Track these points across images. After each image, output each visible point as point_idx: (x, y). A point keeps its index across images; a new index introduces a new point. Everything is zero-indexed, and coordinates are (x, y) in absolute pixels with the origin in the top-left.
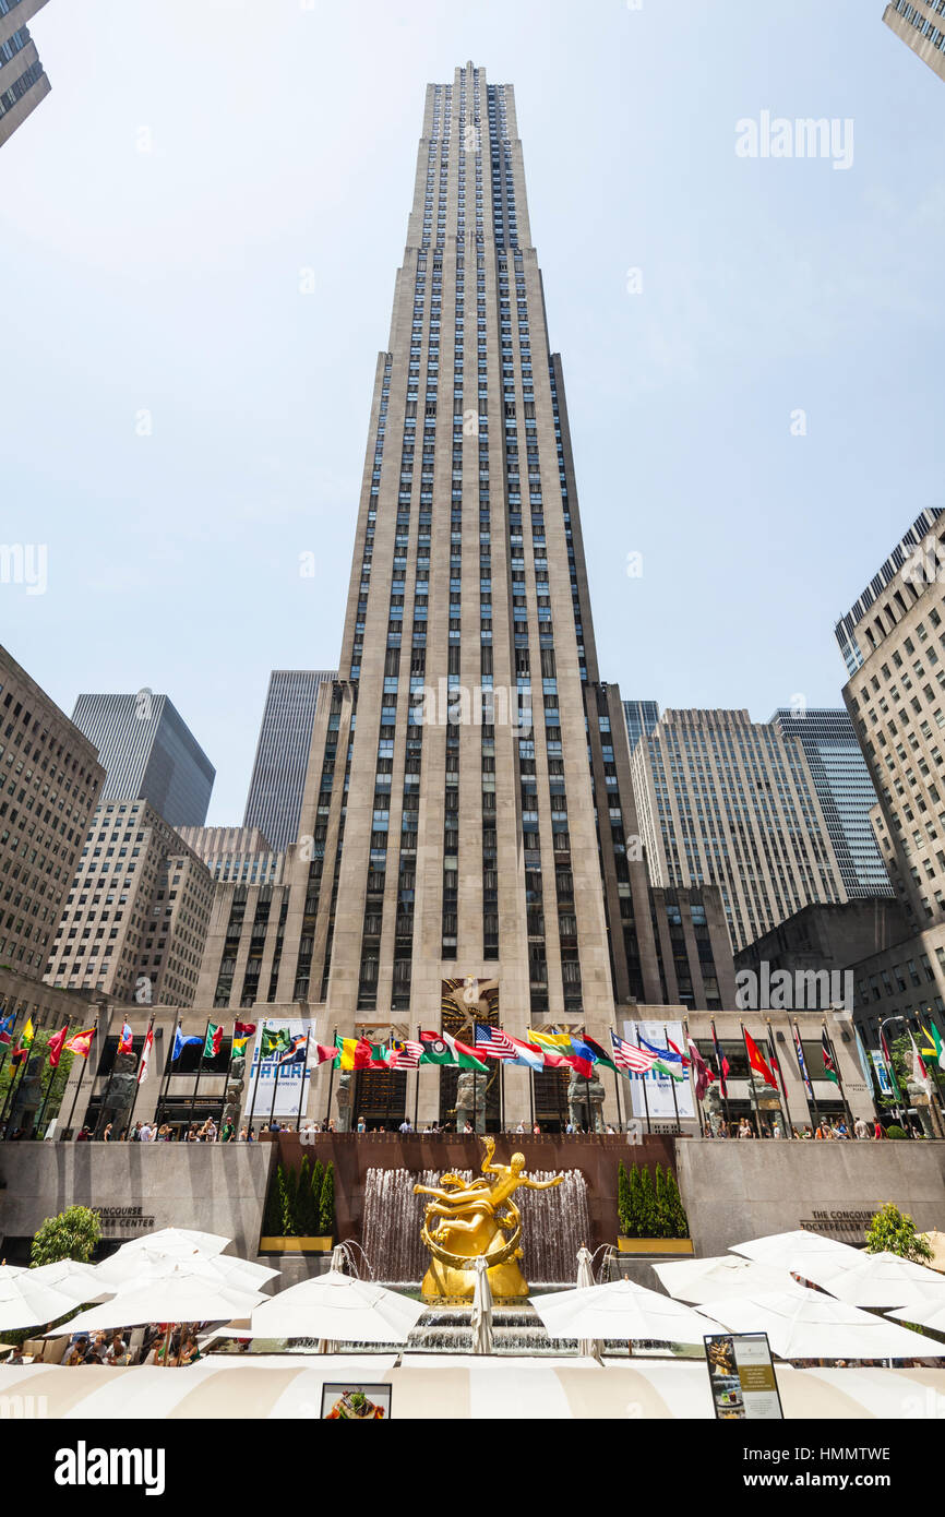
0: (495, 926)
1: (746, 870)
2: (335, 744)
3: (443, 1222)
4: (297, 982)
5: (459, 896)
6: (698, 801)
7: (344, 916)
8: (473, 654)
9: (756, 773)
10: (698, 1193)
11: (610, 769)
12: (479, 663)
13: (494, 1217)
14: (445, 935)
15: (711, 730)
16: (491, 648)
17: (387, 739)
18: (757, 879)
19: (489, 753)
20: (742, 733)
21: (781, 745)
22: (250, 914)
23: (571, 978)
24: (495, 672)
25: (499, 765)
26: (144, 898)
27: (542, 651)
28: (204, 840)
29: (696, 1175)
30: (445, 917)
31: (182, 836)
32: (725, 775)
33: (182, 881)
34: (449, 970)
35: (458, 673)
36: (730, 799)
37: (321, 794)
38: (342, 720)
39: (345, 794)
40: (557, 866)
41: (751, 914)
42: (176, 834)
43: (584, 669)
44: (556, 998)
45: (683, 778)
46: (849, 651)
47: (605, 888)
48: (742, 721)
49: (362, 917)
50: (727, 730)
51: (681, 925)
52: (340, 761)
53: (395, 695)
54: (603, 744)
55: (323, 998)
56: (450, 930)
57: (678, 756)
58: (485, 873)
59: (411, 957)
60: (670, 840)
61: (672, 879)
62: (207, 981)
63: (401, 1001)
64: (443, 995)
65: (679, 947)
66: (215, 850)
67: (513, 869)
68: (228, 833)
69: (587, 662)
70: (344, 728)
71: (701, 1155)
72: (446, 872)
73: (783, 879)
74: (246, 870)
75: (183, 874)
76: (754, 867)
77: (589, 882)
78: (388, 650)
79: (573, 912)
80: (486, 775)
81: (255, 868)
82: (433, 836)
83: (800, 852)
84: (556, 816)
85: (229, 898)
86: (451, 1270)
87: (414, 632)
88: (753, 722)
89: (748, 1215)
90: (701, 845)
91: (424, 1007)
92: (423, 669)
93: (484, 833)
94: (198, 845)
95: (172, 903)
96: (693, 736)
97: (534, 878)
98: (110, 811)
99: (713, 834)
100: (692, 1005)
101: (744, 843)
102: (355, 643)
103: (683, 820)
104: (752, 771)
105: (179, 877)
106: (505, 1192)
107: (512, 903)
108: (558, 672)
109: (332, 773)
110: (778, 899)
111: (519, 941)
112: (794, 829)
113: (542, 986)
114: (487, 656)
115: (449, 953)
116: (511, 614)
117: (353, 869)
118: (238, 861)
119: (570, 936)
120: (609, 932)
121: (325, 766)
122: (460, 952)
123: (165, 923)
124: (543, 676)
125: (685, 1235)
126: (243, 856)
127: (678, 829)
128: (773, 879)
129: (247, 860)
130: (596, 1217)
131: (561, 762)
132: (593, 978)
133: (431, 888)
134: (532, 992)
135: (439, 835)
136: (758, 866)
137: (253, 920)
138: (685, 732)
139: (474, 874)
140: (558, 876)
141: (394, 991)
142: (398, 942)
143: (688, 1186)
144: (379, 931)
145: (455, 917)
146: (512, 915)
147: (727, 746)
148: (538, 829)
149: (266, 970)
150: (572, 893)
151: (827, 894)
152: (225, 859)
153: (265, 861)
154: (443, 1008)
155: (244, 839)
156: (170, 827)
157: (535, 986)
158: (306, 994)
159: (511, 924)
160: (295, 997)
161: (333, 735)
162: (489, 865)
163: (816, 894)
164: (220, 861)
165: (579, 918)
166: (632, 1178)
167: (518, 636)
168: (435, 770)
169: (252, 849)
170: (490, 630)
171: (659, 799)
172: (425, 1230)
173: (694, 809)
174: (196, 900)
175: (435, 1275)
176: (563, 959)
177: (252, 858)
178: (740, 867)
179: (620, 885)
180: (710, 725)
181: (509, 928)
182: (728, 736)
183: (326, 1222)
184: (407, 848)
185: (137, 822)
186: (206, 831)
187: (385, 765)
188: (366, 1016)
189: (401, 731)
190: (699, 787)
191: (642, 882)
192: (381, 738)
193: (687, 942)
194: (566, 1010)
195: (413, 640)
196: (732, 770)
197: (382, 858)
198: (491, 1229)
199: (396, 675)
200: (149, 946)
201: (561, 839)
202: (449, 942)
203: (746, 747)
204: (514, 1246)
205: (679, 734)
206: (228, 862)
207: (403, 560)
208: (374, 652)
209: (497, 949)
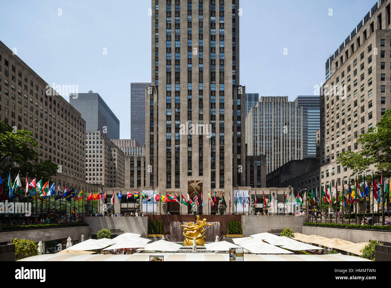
0: (202, 167)
1: (276, 151)
2: (153, 110)
3: (187, 232)
4: (151, 182)
5: (192, 159)
6: (266, 129)
7: (161, 164)
8: (196, 74)
9: (286, 119)
10: (246, 226)
11: (239, 118)
12: (198, 78)
13: (199, 231)
14: (188, 169)
15: (275, 104)
16: (202, 71)
17: (169, 108)
18: (278, 153)
19: (201, 113)
20: (284, 105)
21: (296, 110)
22: (136, 164)
23: (222, 180)
24: (204, 81)
25: (204, 117)
26: (107, 160)
27: (220, 72)
28: (120, 143)
29: (246, 223)
30: (188, 164)
31: (114, 142)
32: (276, 120)
33: (116, 155)
34: (190, 179)
35: (191, 82)
36: (276, 128)
37: (151, 128)
38: (154, 102)
39: (158, 128)
40: (220, 150)
41: (274, 163)
42: (111, 141)
43: (234, 80)
44: (218, 185)
45: (262, 122)
46: (328, 72)
47: (233, 156)
48: (285, 101)
49: (166, 165)
50: (280, 104)
51: (253, 166)
52: (155, 116)
53: (170, 91)
54: (238, 109)
55: (158, 186)
56: (190, 168)
57: (262, 114)
58: (199, 152)
59: (179, 175)
60: (255, 142)
61: (254, 154)
62: (127, 182)
63: (177, 186)
64: (188, 185)
65: (252, 172)
66: (124, 146)
67: (207, 151)
68: (127, 141)
69: (236, 77)
70: (155, 105)
71: (247, 219)
72: (188, 152)
73: (286, 153)
74: (134, 152)
75: (116, 153)
76: (278, 150)
77: (229, 154)
78: (167, 73)
79: (224, 163)
80: (200, 121)
81: (136, 152)
82: (184, 141)
83: (293, 145)
84: (221, 134)
85: (129, 160)
86: (189, 240)
87: (176, 65)
88: (289, 101)
89: (256, 230)
90: (264, 143)
91: (183, 188)
92: (179, 81)
93: (199, 140)
94: (119, 145)
95: (115, 161)
96: (268, 106)
97: (214, 153)
98: (90, 134)
99: (268, 140)
100: (253, 187)
101: (277, 143)
102: (156, 70)
103: (260, 136)
104: (284, 119)
105: (115, 154)
106: (202, 226)
107: (207, 160)
108: (225, 81)
109: (153, 121)
110: (283, 159)
111: (208, 171)
112: (293, 138)
113: (214, 182)
114: (201, 74)
115: (190, 174)
116: (210, 56)
117: (162, 151)
118: (131, 150)
119: (222, 169)
120: (233, 169)
121: (151, 118)
122: (192, 174)
123: (114, 167)
124: (220, 83)
125: (242, 234)
126: (132, 148)
127: (258, 139)
128: (283, 153)
129: (134, 149)
130: (222, 231)
131: (224, 116)
132: (228, 180)
133: (184, 156)
134: (211, 184)
135: (186, 141)
136: (280, 150)
137: (137, 166)
138: (266, 105)
139: (196, 152)
140: (220, 153)
141: (175, 184)
142: (176, 171)
143: (244, 225)
144: (171, 168)
145: (191, 164)
146: (207, 164)
147: (278, 110)
148: (215, 139)
149: (142, 179)
150: (224, 157)
151: (297, 157)
152: (127, 149)
153: (139, 149)
154: (188, 188)
155: (132, 143)
156: (109, 140)
157: (212, 182)
158: (153, 185)
159: (206, 166)
160: (150, 186)
161: (152, 107)
162: (201, 149)
163: (294, 157)
164: (126, 150)
165: (225, 164)
166: (231, 223)
167: (212, 66)
168: (184, 119)
169: (134, 146)
170: (202, 63)
171: (254, 129)
172: (184, 233)
173: (264, 132)
174: (121, 161)
175: (186, 241)
176: (220, 175)
177: (135, 149)
178: (274, 150)
179: (238, 155)
180: (275, 102)
181: (206, 167)
182: (280, 106)
183: (162, 232)
184: (177, 145)
185: (99, 138)
186: (120, 140)
187: (169, 118)
188: (169, 190)
189: (173, 105)
190: (267, 125)
191: (244, 154)
192: (167, 108)
193: (254, 171)
194: (220, 188)
195: (175, 68)
196: (278, 119)
197: (170, 148)
198: (198, 233)
199: (170, 83)
200: (111, 173)
201: (222, 141)
202: (190, 171)
203: (284, 111)
204: (203, 236)
205: (264, 106)
206: (128, 150)
207: (170, 30)
208: (162, 74)
209: (202, 173)
